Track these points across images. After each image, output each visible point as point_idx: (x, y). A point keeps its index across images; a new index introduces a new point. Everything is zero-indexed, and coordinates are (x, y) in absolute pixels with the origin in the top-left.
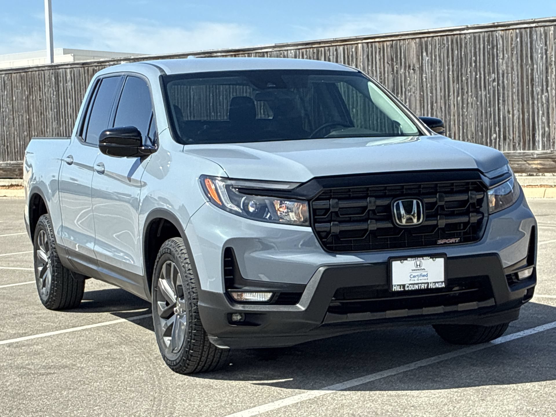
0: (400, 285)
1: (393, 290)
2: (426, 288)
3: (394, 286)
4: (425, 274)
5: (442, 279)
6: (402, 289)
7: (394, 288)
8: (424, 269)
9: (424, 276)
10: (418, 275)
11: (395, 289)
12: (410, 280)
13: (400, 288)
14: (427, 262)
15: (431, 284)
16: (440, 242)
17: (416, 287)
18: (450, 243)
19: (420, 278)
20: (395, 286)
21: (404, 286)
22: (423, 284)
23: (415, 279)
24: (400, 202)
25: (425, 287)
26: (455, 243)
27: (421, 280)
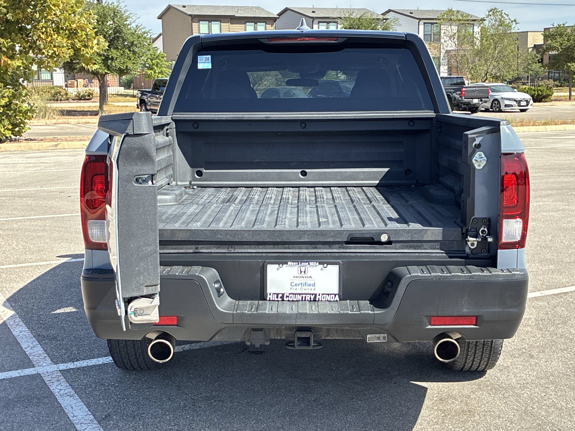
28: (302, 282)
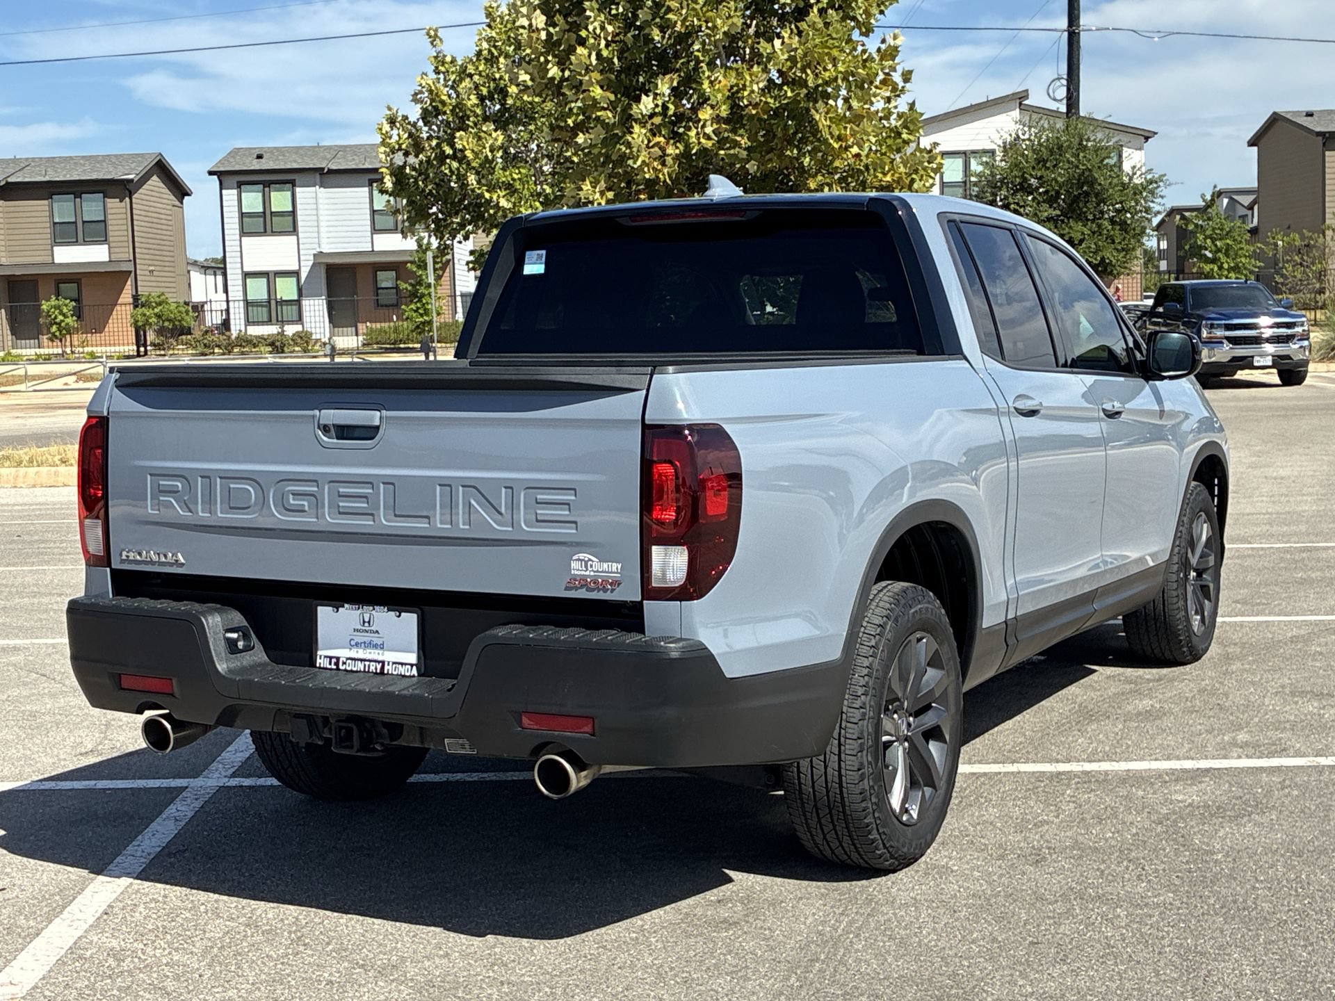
28: (367, 639)
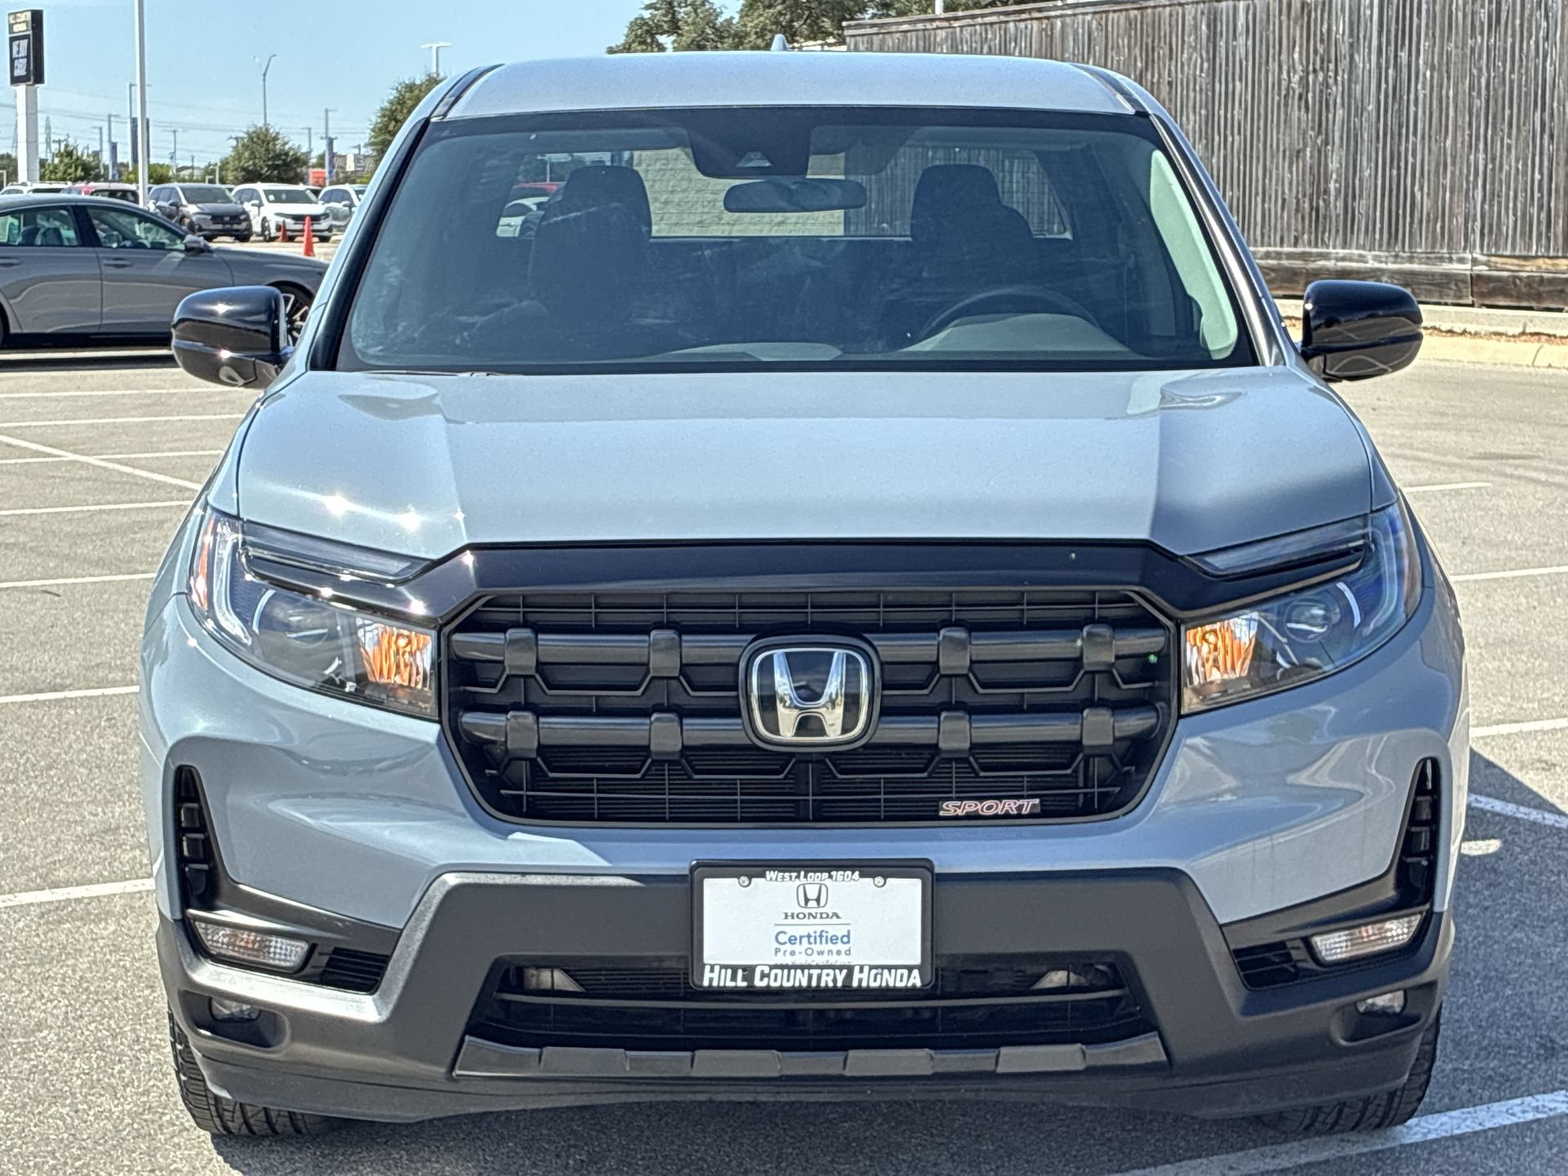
0: (735, 969)
1: (706, 983)
2: (839, 984)
3: (707, 968)
4: (840, 932)
5: (915, 957)
6: (741, 984)
7: (707, 975)
8: (836, 915)
9: (834, 940)
10: (809, 936)
11: (710, 978)
12: (777, 951)
13: (734, 978)
14: (846, 889)
15: (861, 971)
16: (950, 808)
17: (800, 979)
18: (996, 817)
19: (817, 947)
20: (712, 970)
21: (749, 971)
22: (831, 972)
23: (797, 947)
24: (778, 654)
25: (835, 980)
26: (1019, 816)
27: (821, 953)
